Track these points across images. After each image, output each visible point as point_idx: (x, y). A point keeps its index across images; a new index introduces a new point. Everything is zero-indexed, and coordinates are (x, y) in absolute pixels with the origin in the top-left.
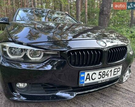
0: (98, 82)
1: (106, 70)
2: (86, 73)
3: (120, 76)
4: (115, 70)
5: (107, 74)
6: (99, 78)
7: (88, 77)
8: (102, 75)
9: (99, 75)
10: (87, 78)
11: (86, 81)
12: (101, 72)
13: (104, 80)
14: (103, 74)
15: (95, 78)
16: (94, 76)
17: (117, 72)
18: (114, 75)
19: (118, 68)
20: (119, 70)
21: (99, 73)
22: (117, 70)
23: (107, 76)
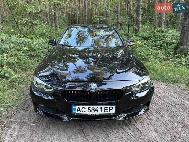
0: (88, 114)
1: (95, 107)
2: (77, 107)
3: (113, 113)
4: (106, 109)
5: (97, 110)
6: (88, 112)
8: (91, 110)
9: (89, 109)
10: (78, 110)
11: (77, 111)
12: (90, 108)
13: (93, 114)
16: (84, 110)
17: (109, 110)
18: (105, 112)
19: (109, 107)
20: (111, 108)
21: (89, 108)
22: (108, 108)
23: (97, 111)
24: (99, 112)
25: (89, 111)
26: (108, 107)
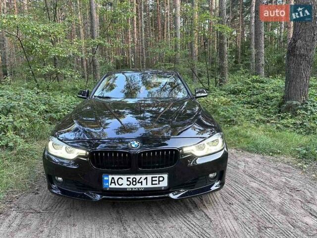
0: (127, 188)
1: (138, 177)
2: (110, 177)
3: (165, 187)
4: (154, 179)
5: (140, 181)
6: (127, 185)
7: (113, 181)
9: (128, 181)
10: (111, 183)
11: (111, 185)
12: (130, 178)
13: (135, 188)
14: (133, 181)
15: (122, 184)
16: (120, 182)
17: (159, 181)
18: (152, 184)
19: (159, 177)
20: (161, 179)
21: (128, 178)
22: (157, 179)
23: (140, 184)
24: (144, 186)
25: (129, 183)
26: (156, 177)
